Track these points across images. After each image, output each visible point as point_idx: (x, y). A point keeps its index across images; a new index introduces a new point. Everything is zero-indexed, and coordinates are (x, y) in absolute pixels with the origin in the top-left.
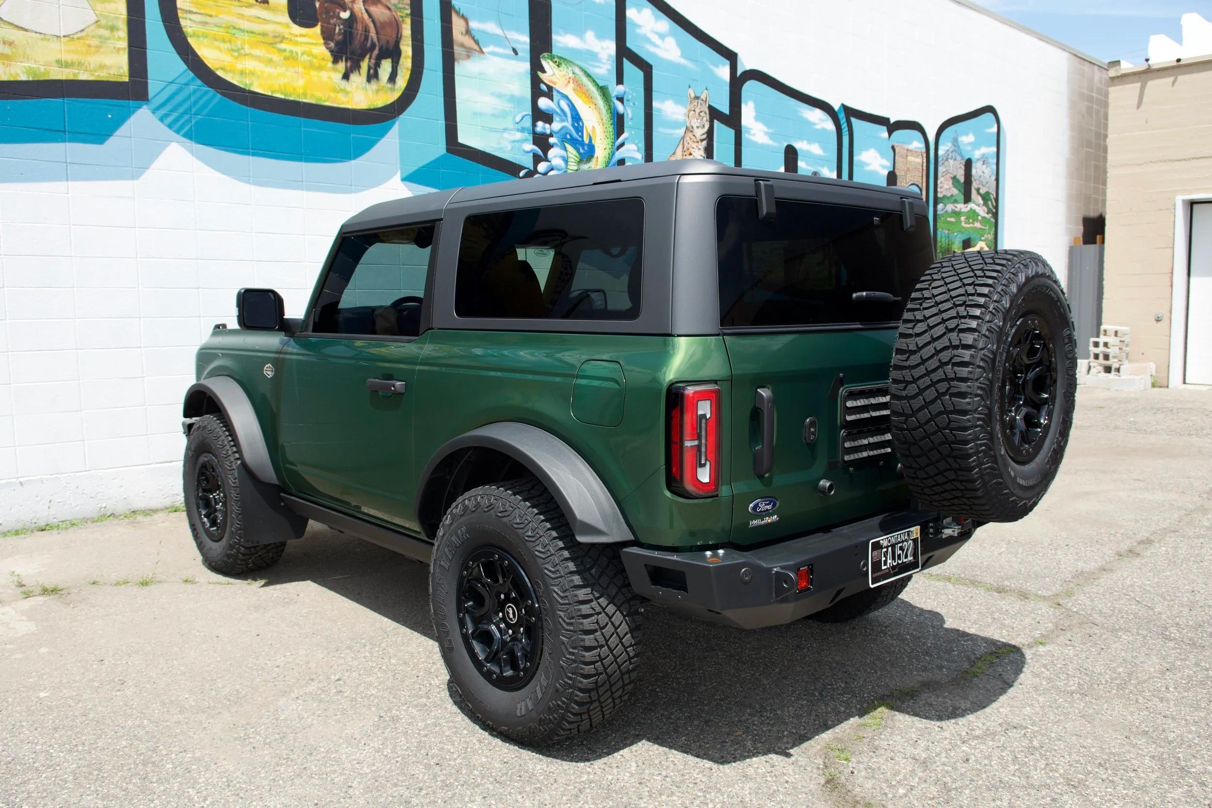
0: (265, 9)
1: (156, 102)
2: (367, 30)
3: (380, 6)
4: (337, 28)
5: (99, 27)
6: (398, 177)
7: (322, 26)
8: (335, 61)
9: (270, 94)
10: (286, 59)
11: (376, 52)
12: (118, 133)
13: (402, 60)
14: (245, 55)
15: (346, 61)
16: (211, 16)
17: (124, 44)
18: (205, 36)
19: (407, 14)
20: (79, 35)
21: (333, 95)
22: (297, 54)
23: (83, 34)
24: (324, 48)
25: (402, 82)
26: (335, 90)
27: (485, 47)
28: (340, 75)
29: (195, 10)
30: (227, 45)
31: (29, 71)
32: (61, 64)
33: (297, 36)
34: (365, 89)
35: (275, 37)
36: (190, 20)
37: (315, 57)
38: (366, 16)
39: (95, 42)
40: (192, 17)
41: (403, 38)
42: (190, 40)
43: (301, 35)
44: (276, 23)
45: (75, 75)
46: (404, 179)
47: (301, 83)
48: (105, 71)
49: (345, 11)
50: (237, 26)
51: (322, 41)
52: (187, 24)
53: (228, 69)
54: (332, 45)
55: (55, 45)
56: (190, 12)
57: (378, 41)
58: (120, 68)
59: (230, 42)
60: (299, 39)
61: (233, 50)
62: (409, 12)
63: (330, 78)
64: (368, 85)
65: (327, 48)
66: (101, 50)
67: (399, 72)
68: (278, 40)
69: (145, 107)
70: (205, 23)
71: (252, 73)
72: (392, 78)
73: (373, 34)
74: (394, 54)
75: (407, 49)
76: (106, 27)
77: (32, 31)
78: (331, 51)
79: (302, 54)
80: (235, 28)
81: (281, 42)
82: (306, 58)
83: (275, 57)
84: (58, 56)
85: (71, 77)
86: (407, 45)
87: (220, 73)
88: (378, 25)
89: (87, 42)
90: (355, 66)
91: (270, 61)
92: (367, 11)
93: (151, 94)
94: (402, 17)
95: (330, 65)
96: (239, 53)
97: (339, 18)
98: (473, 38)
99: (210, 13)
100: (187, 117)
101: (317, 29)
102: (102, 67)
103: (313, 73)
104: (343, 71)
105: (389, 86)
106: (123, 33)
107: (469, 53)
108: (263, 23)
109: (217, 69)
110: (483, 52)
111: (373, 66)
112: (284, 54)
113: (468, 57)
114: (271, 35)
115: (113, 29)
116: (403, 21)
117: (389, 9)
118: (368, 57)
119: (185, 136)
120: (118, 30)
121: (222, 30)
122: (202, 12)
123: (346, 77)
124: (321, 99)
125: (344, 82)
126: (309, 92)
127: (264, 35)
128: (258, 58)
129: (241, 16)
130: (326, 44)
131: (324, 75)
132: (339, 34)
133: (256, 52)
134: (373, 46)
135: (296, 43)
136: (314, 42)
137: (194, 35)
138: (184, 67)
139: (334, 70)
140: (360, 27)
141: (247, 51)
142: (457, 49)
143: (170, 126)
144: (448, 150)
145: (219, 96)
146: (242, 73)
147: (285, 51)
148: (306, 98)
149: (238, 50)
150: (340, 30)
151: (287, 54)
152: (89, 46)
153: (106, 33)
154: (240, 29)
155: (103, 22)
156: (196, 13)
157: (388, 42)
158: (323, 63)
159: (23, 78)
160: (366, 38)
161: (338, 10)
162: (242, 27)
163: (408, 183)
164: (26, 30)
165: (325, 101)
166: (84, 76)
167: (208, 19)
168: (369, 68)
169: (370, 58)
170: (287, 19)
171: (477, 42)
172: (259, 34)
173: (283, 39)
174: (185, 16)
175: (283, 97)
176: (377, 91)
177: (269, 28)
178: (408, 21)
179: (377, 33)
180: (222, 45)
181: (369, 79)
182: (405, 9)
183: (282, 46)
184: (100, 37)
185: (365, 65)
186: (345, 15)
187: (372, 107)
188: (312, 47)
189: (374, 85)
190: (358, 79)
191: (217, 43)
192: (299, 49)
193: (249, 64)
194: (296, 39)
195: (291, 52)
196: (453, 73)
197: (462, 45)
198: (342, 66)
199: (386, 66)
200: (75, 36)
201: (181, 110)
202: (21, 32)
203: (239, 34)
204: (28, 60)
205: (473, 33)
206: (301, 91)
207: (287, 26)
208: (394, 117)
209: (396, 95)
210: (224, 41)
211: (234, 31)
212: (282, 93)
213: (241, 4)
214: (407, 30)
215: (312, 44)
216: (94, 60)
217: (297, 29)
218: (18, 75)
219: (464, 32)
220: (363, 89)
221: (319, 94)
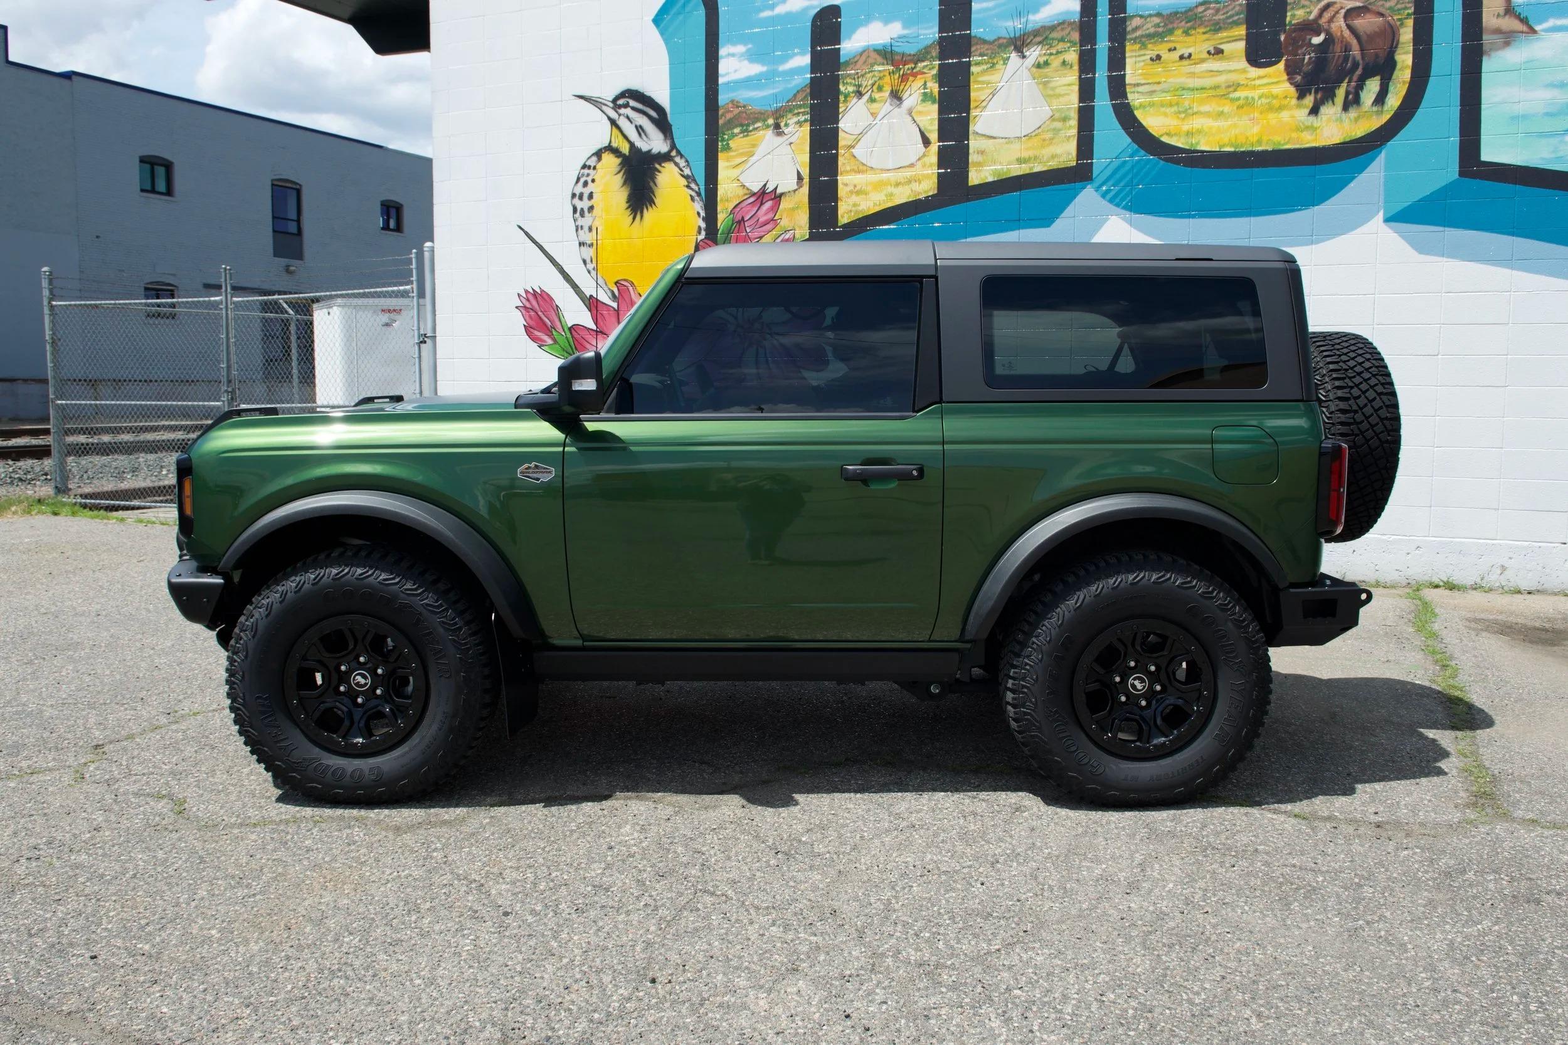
0: (1220, 60)
1: (1097, 182)
2: (1347, 48)
3: (1368, 16)
4: (1307, 57)
5: (1054, 120)
6: (1381, 215)
7: (1287, 60)
8: (1301, 96)
9: (1218, 149)
10: (1240, 107)
11: (1359, 72)
12: (1063, 215)
13: (1397, 74)
14: (1196, 113)
15: (1316, 92)
16: (1159, 83)
17: (1074, 131)
18: (1152, 105)
19: (1408, 14)
20: (1037, 132)
21: (1294, 135)
22: (1253, 98)
23: (1040, 130)
24: (1287, 85)
25: (1394, 101)
26: (1298, 129)
27: (1540, 23)
28: (1307, 111)
29: (1143, 82)
30: (1175, 109)
31: (995, 172)
32: (1020, 161)
33: (1254, 79)
34: (1341, 120)
35: (1229, 87)
36: (1138, 92)
37: (1275, 97)
38: (1347, 33)
39: (1049, 135)
40: (1140, 89)
41: (1400, 46)
42: (1136, 113)
43: (1260, 78)
44: (1230, 71)
45: (1031, 168)
46: (1387, 220)
47: (1256, 130)
48: (1056, 160)
49: (1319, 35)
50: (1186, 86)
51: (1285, 77)
52: (1134, 98)
53: (1173, 133)
54: (1298, 78)
55: (1016, 146)
56: (1138, 85)
57: (1363, 58)
58: (1069, 154)
59: (1177, 104)
60: (1258, 82)
61: (1180, 112)
62: (1411, 10)
63: (1293, 117)
64: (1344, 115)
65: (1291, 84)
66: (1054, 141)
67: (1391, 88)
68: (1231, 89)
69: (1089, 186)
70: (1152, 92)
71: (1199, 132)
72: (1380, 99)
73: (1356, 52)
74: (1385, 68)
75: (1405, 59)
76: (1059, 120)
77: (999, 138)
78: (1297, 86)
79: (1260, 98)
80: (1184, 89)
81: (1235, 90)
82: (1264, 100)
83: (1227, 108)
84: (1018, 155)
85: (1028, 171)
86: (1406, 53)
87: (1165, 139)
88: (1364, 38)
89: (1042, 137)
90: (1328, 96)
91: (1221, 114)
92: (1349, 27)
93: (1095, 172)
94: (1399, 20)
95: (1294, 101)
96: (1188, 113)
97: (1310, 44)
98: (1518, 17)
99: (1157, 80)
100: (1128, 189)
101: (1281, 66)
102: (1053, 157)
103: (1271, 116)
104: (1311, 105)
105: (1375, 109)
106: (1074, 123)
107: (1508, 38)
108: (1216, 76)
109: (1162, 135)
110: (1534, 32)
111: (1353, 90)
112: (1237, 103)
113: (1507, 44)
114: (1223, 86)
115: (1065, 119)
116: (1402, 24)
117: (1382, 15)
118: (1346, 81)
119: (1125, 208)
120: (1070, 119)
121: (1169, 94)
122: (1150, 81)
123: (1314, 111)
124: (1279, 143)
125: (1312, 118)
126: (1265, 138)
127: (1216, 87)
128: (1207, 114)
129: (1192, 75)
130: (1291, 80)
131: (1285, 115)
132: (1309, 63)
133: (1205, 108)
134: (1355, 65)
135: (1254, 87)
136: (1275, 80)
137: (1142, 106)
138: (1129, 140)
139: (1299, 106)
140: (1338, 48)
141: (1195, 110)
142: (1487, 38)
143: (1111, 201)
144: (1462, 174)
145: (1162, 162)
146: (1189, 134)
147: (1238, 99)
148: (1261, 146)
149: (1185, 111)
150: (1310, 58)
151: (1241, 102)
152: (1044, 140)
153: (1058, 125)
154: (1189, 89)
155: (1057, 115)
156: (1144, 84)
157: (1377, 55)
158: (1286, 102)
159: (990, 179)
160: (1346, 58)
161: (1308, 37)
162: (1191, 86)
163: (1393, 224)
164: (994, 138)
165: (1283, 145)
166: (1038, 168)
167: (1156, 87)
168: (1347, 93)
169: (1349, 82)
170: (1244, 64)
171: (1524, 21)
172: (1211, 88)
173: (1236, 86)
174: (1133, 90)
175: (1232, 149)
176: (1357, 120)
177: (1221, 79)
178: (1410, 23)
179: (1362, 50)
180: (1169, 110)
181: (1346, 108)
182: (1406, 8)
183: (1237, 94)
184: (1054, 129)
185: (1341, 93)
186: (1317, 40)
187: (1348, 139)
188: (1273, 86)
189: (1353, 113)
190: (1330, 111)
191: (1163, 109)
192: (1255, 94)
193: (1197, 123)
194: (1253, 83)
195: (1247, 98)
196: (1480, 72)
197: (1498, 31)
198: (1309, 100)
199: (1373, 86)
200: (1034, 134)
201: (1122, 184)
202: (992, 140)
203: (1187, 95)
204: (994, 163)
205: (1518, 10)
206: (1255, 139)
207: (1244, 71)
208: (1381, 145)
209: (1386, 117)
210: (1171, 105)
211: (1184, 92)
212: (1232, 145)
213: (1192, 62)
214: (1406, 35)
215: (1273, 83)
216: (1047, 152)
217: (1254, 72)
218: (986, 178)
219: (1502, 12)
220: (1337, 120)
221: (1277, 138)
